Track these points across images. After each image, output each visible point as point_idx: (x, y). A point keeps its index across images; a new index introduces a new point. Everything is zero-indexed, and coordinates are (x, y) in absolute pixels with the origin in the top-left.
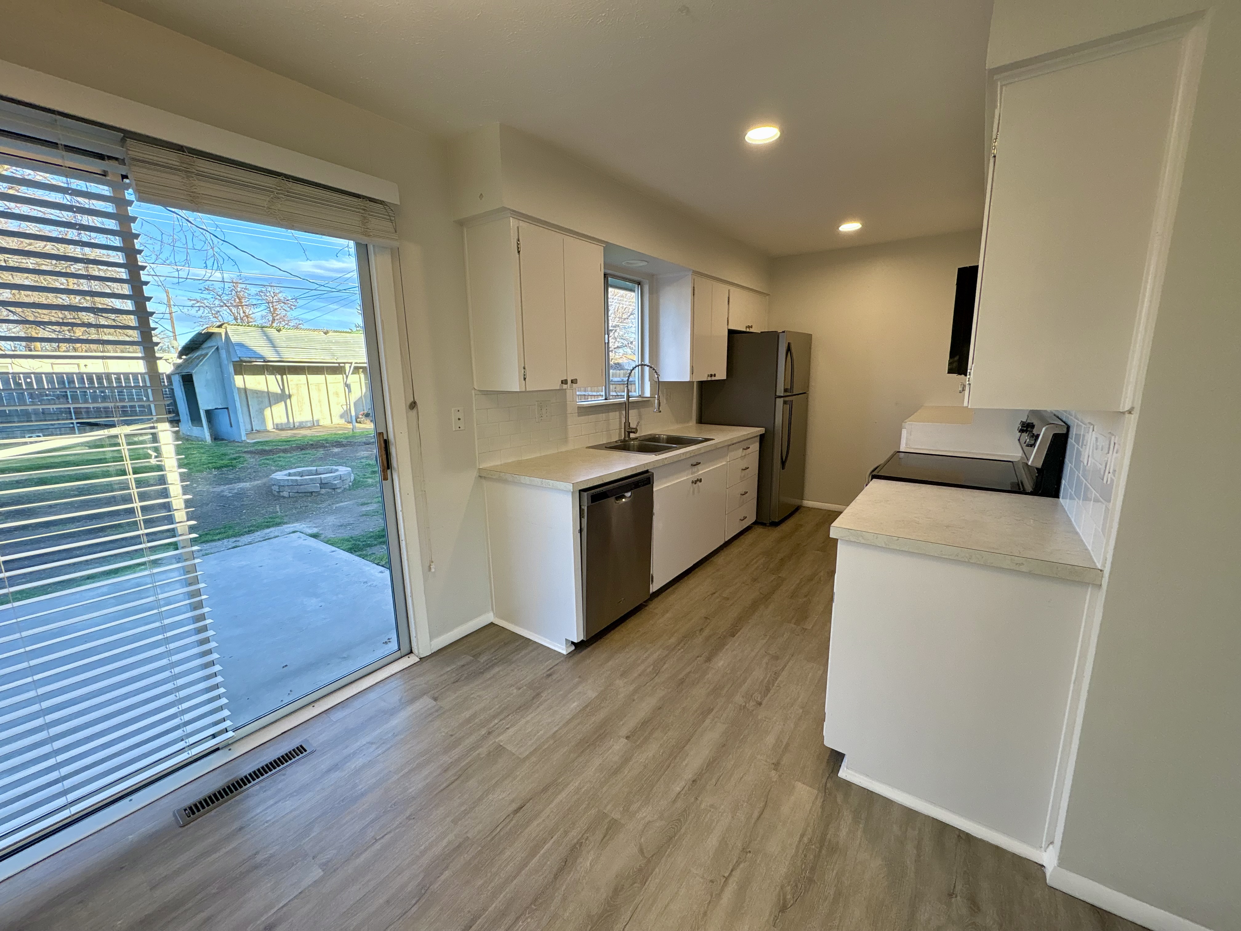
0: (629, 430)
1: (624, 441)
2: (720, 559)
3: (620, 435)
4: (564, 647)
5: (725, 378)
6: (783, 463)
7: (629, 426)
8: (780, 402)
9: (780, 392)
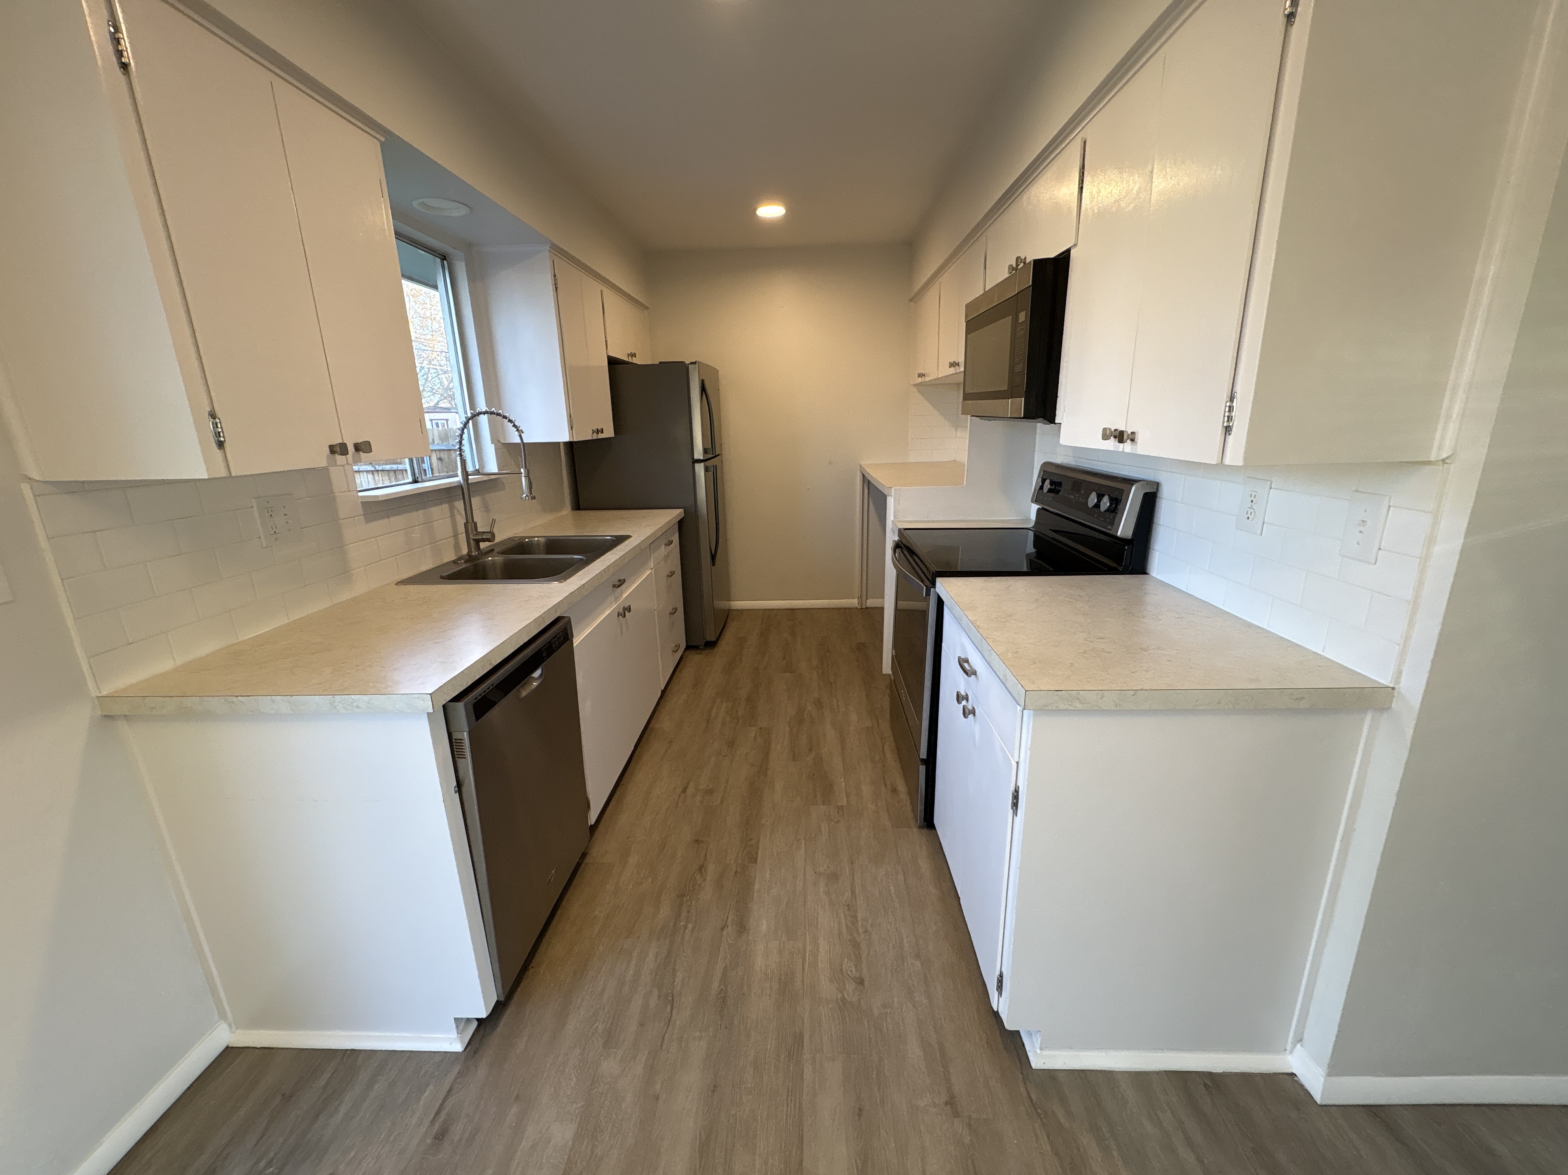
0: (476, 538)
1: (470, 558)
2: (665, 723)
3: (457, 547)
4: (454, 1035)
5: (613, 436)
6: (713, 557)
7: (476, 528)
8: (700, 469)
9: (698, 454)
